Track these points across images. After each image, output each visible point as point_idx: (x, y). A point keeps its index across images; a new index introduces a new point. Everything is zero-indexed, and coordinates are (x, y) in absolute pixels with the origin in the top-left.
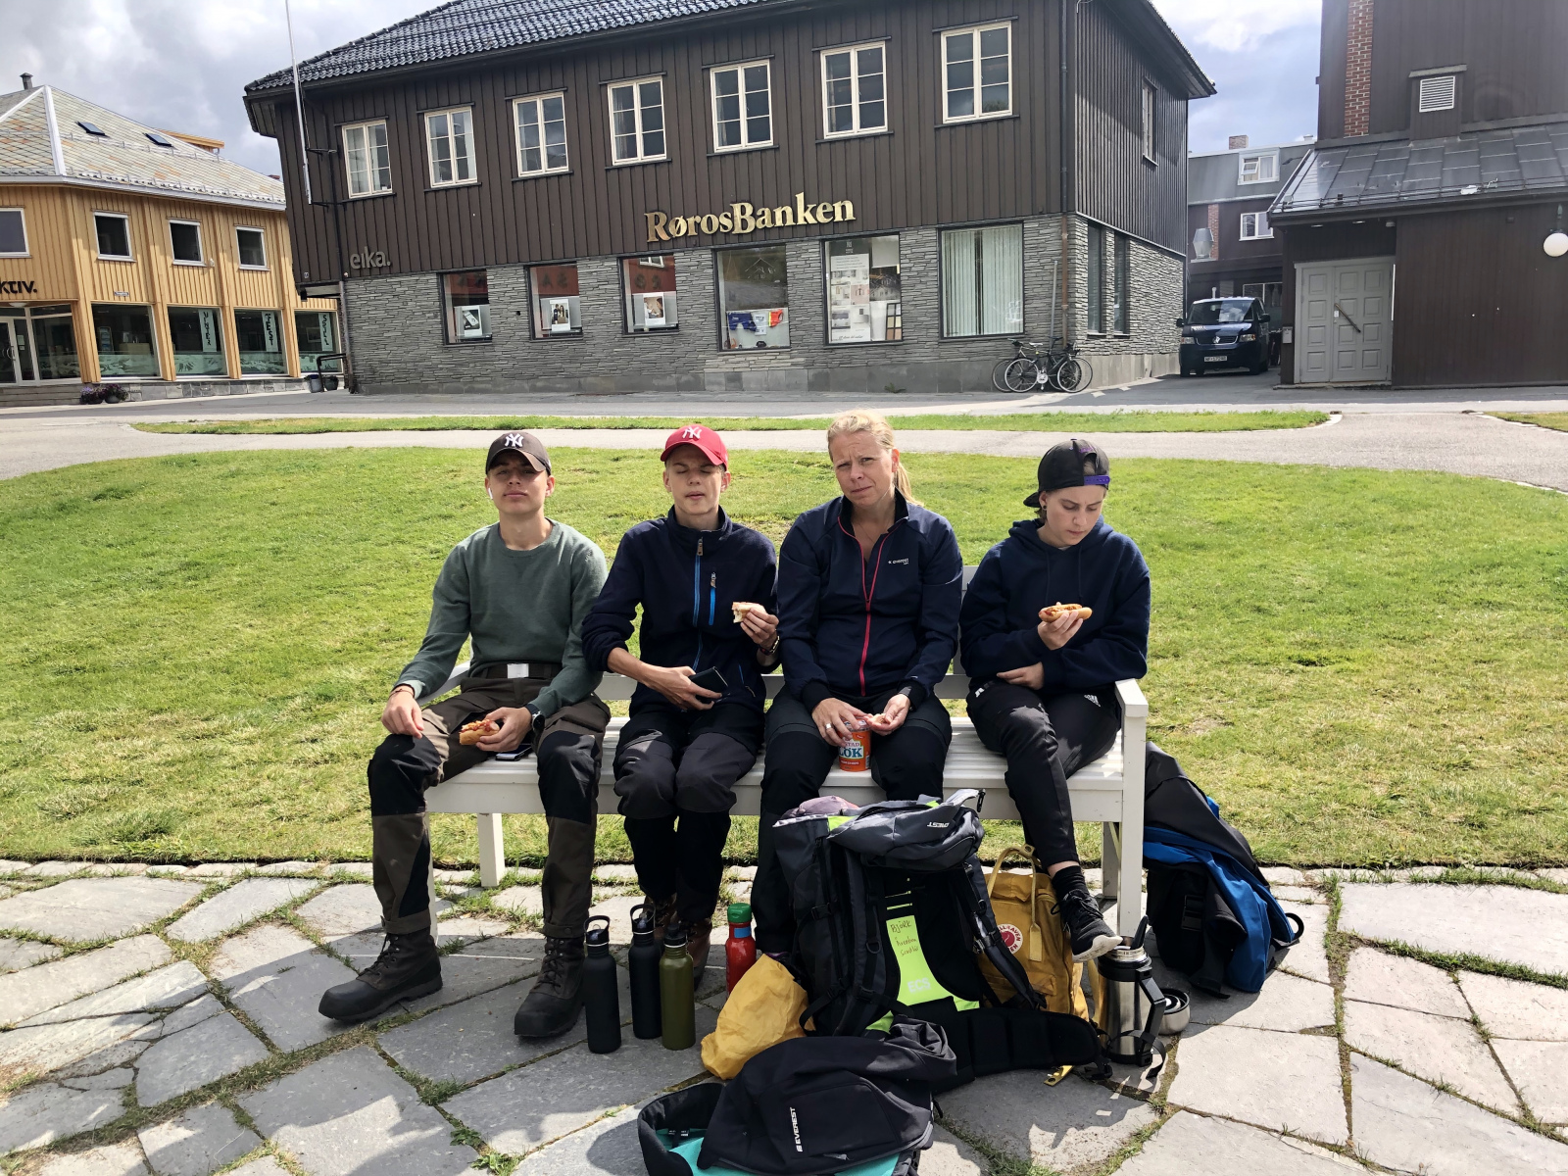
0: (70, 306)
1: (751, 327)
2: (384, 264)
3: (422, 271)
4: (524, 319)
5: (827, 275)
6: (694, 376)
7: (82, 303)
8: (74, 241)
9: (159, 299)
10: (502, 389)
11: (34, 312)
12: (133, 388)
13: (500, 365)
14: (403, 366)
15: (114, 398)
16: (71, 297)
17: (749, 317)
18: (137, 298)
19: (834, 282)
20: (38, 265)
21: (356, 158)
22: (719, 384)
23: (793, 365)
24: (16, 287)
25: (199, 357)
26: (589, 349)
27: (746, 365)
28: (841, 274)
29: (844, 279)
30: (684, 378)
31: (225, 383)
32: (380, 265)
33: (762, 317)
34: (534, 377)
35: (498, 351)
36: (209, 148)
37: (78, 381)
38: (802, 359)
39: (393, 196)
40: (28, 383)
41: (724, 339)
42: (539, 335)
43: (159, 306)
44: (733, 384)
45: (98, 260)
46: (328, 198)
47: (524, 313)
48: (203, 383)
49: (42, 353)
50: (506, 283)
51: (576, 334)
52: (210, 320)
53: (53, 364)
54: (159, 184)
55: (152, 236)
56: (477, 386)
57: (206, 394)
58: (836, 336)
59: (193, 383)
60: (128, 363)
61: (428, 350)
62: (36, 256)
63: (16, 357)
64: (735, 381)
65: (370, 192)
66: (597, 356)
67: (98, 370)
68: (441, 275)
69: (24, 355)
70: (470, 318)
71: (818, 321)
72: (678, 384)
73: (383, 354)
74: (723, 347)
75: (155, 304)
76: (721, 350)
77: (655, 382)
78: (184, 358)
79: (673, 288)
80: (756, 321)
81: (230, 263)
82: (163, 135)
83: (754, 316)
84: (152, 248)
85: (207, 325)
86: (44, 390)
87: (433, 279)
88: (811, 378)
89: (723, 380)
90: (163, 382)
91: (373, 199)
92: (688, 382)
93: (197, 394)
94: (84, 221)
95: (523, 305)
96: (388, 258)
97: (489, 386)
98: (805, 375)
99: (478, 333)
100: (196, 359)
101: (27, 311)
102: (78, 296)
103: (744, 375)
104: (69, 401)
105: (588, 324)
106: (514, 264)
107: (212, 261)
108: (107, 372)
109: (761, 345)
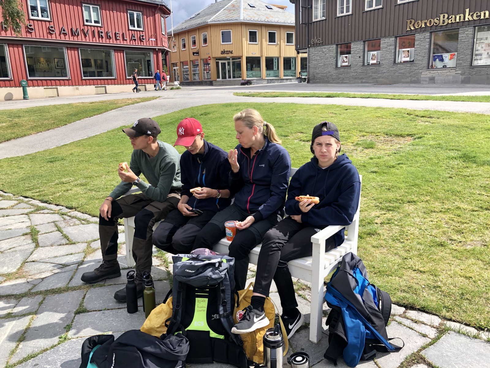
0: (240, 58)
1: (442, 60)
2: (320, 42)
3: (332, 44)
4: (361, 59)
5: (475, 40)
6: (417, 78)
7: (244, 56)
8: (243, 39)
9: (263, 55)
10: (352, 82)
11: (233, 59)
12: (254, 81)
13: (352, 74)
14: (323, 75)
15: (249, 84)
16: (241, 55)
17: (442, 56)
18: (257, 55)
19: (478, 42)
20: (234, 46)
21: (316, 8)
22: (426, 81)
23: (456, 74)
24: (228, 52)
25: (272, 72)
26: (381, 69)
27: (437, 74)
28: (481, 39)
29: (482, 41)
30: (413, 79)
31: (279, 80)
32: (319, 42)
33: (446, 56)
34: (362, 78)
35: (352, 70)
36: (282, 8)
37: (241, 79)
38: (460, 72)
39: (326, 20)
40: (230, 79)
41: (430, 64)
42: (366, 64)
43: (263, 57)
44: (431, 81)
45: (249, 44)
46: (307, 22)
47: (362, 57)
48: (273, 79)
49: (234, 71)
50: (357, 47)
51: (378, 64)
52: (276, 61)
53: (236, 74)
54: (266, 21)
55: (263, 35)
56: (344, 81)
57: (273, 83)
58: (475, 63)
59: (270, 80)
60: (253, 74)
61: (331, 69)
62: (234, 44)
63: (227, 72)
64: (432, 80)
65: (319, 19)
66: (383, 71)
67: (246, 76)
68: (337, 45)
69: (229, 71)
70: (345, 59)
71: (469, 57)
72: (411, 81)
73: (317, 71)
74: (430, 67)
75: (262, 56)
76: (428, 68)
77: (403, 80)
78: (268, 72)
79: (414, 47)
80: (444, 58)
81: (284, 43)
82: (270, 6)
83: (444, 56)
84: (263, 39)
85: (275, 62)
86: (233, 81)
87: (335, 46)
88: (463, 79)
89: (428, 80)
90: (262, 79)
91: (320, 21)
92: (414, 80)
93: (271, 83)
94: (246, 33)
95: (362, 54)
96: (322, 40)
97: (348, 81)
98: (461, 77)
99: (346, 64)
100: (271, 72)
101: (231, 59)
102: (243, 55)
103: (436, 78)
104: (238, 84)
105: (381, 60)
106: (360, 41)
107: (279, 43)
108: (248, 76)
109: (445, 67)
